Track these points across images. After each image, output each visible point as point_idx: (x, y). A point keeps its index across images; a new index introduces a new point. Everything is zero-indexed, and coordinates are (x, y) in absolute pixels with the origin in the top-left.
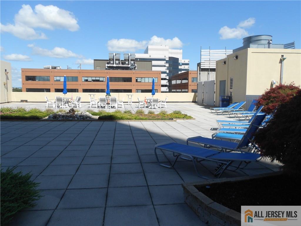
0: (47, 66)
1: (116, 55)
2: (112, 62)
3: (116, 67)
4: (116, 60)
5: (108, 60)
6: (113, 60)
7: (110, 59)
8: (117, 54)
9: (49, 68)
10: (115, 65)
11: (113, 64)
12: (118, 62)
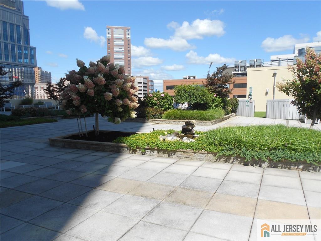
0: (185, 77)
1: (241, 62)
2: (237, 69)
3: (241, 73)
4: (241, 67)
5: (234, 68)
6: (239, 67)
7: (235, 67)
8: (243, 61)
9: (186, 78)
10: (240, 72)
11: (239, 71)
12: (243, 69)
